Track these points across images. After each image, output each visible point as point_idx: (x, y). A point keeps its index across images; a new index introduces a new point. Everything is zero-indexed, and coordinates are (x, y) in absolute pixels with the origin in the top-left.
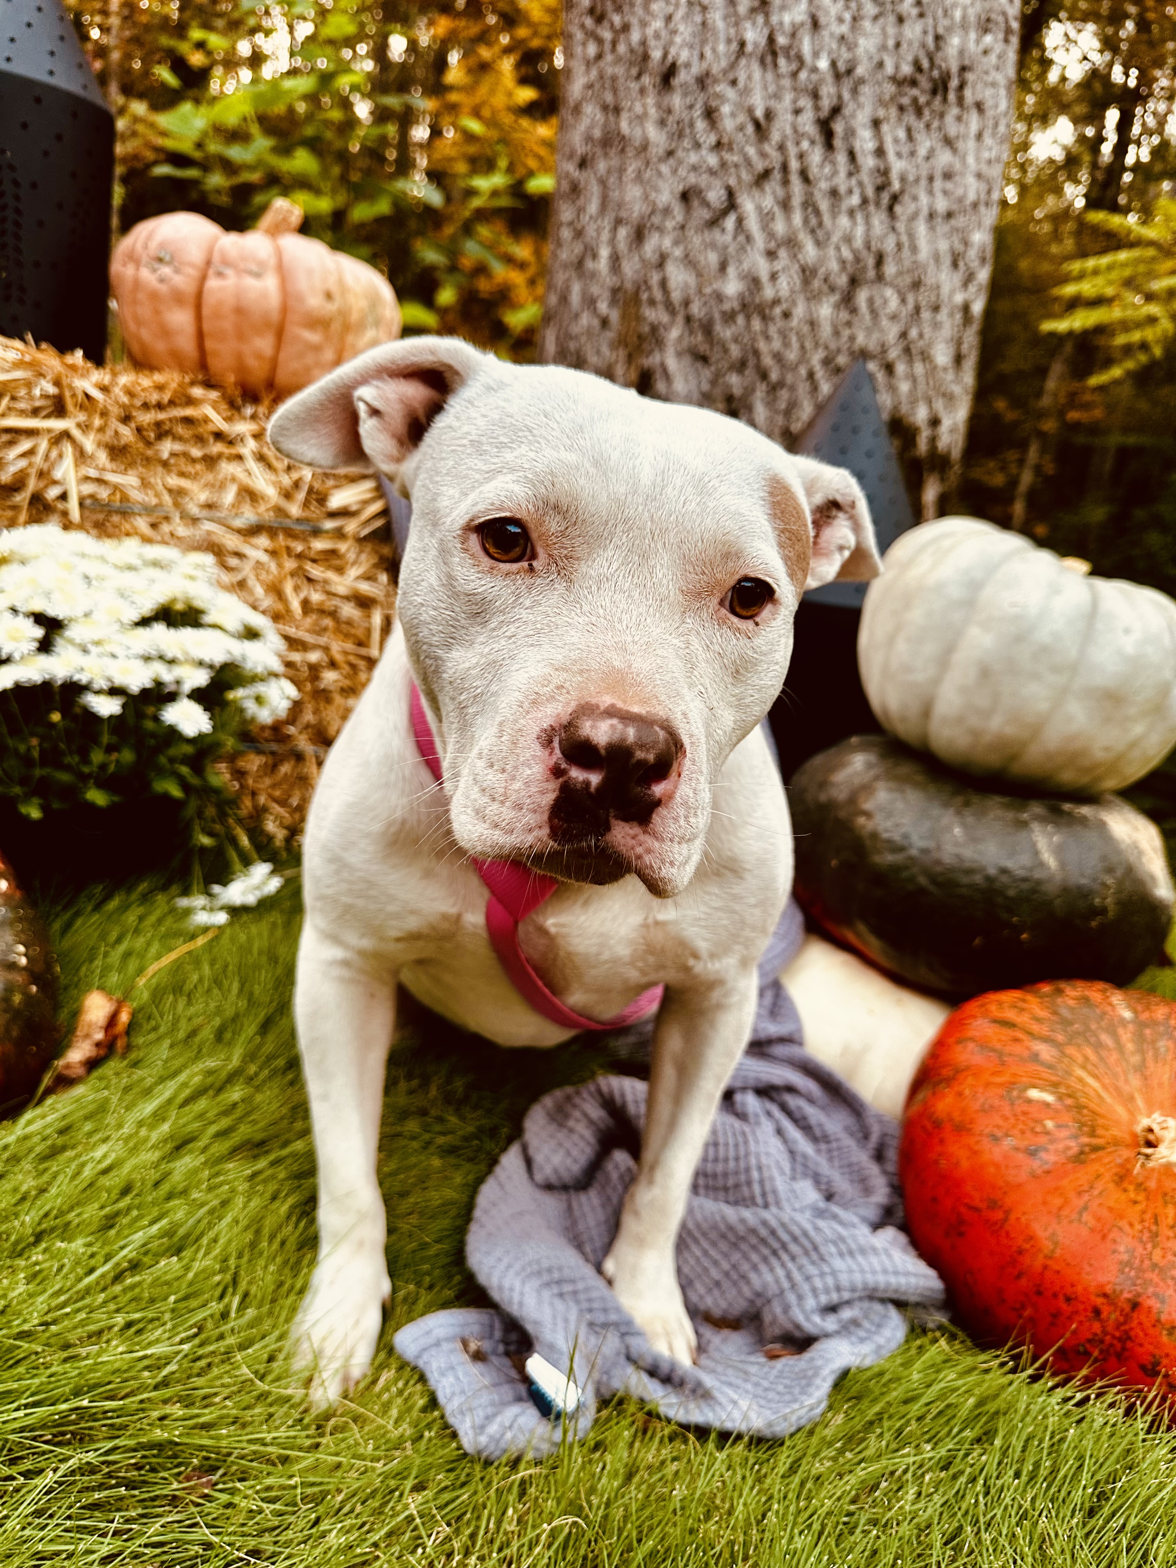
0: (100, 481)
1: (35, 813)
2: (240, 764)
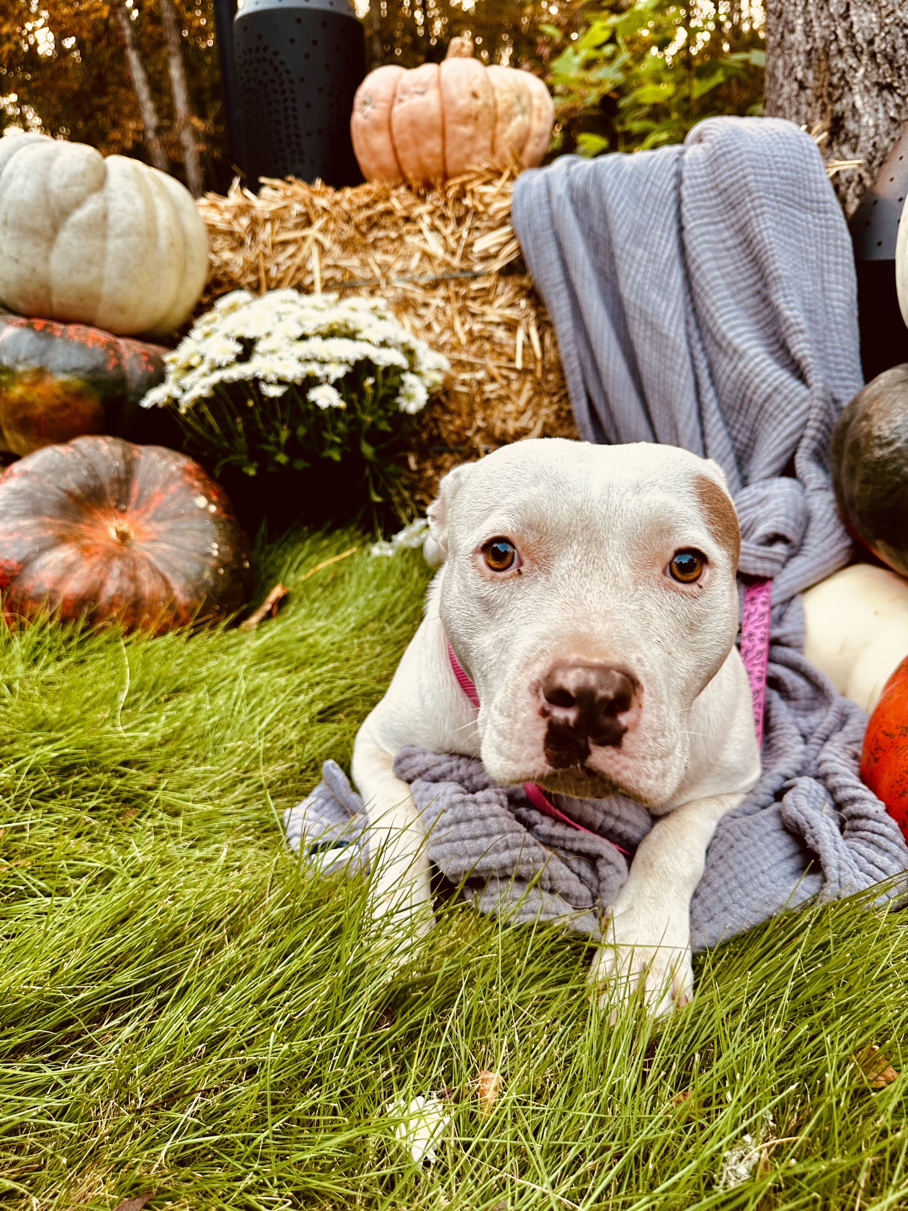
0: (336, 267)
1: (252, 472)
2: (440, 461)
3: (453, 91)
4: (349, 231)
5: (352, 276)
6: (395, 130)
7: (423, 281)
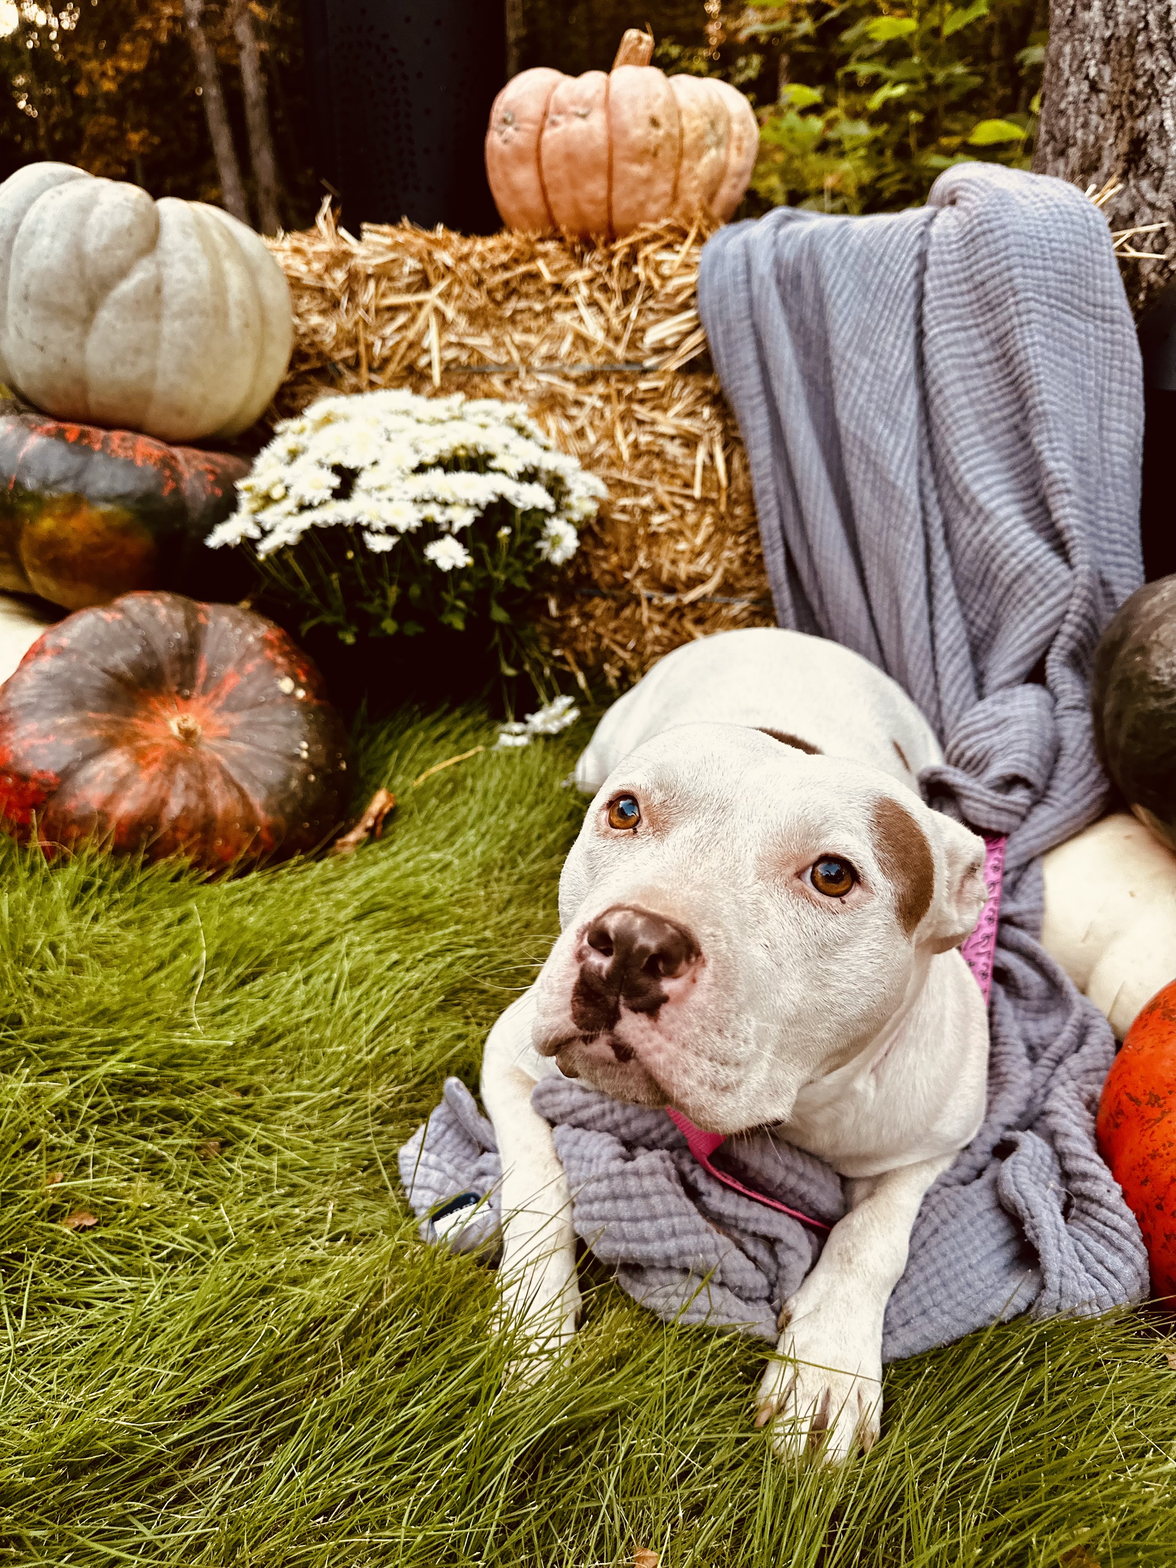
0: (461, 345)
1: (350, 639)
2: (588, 608)
3: (626, 115)
4: (479, 299)
5: (481, 359)
6: (544, 164)
7: (574, 373)
